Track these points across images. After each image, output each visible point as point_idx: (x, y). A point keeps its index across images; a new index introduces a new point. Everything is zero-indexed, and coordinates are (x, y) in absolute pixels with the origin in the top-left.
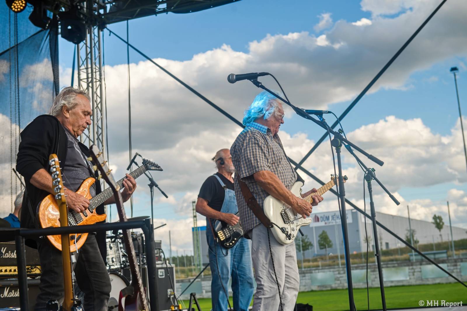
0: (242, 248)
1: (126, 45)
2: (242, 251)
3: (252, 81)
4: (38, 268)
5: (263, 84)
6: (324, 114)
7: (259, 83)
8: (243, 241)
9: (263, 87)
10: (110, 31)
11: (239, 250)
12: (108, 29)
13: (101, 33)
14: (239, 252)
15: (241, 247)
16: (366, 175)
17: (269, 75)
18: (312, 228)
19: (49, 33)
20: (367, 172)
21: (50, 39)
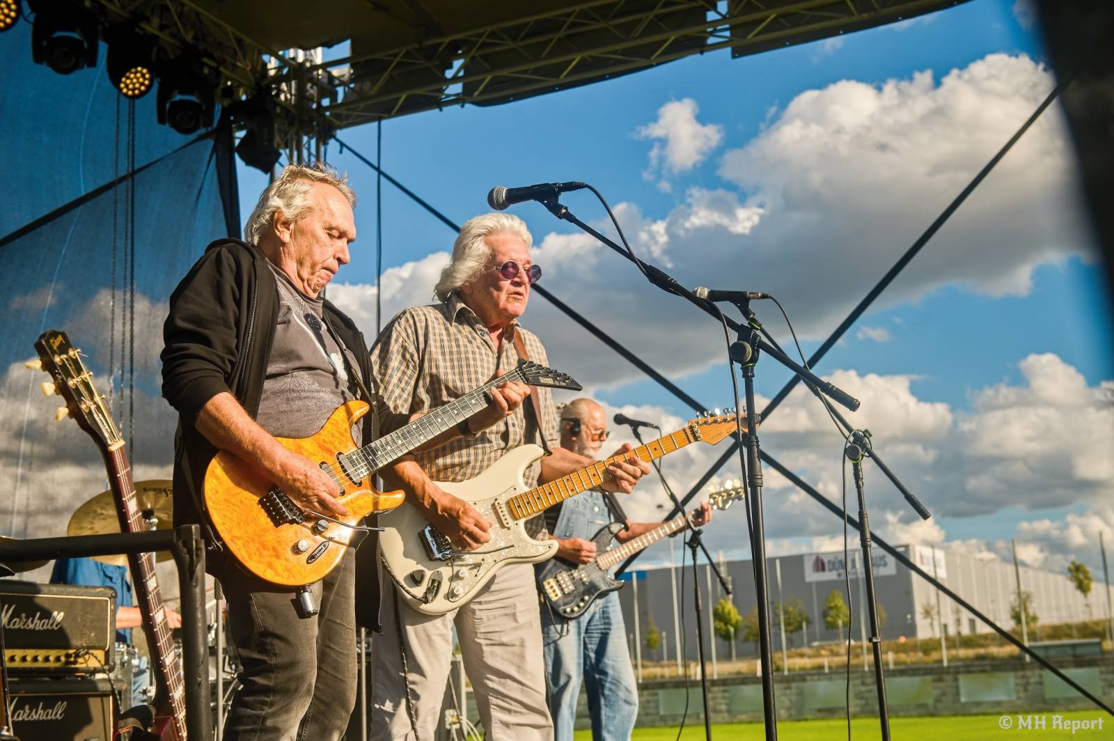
0: (607, 621)
1: (376, 173)
2: (607, 627)
3: (544, 204)
4: (92, 654)
5: (570, 211)
6: (751, 302)
7: (561, 207)
8: (609, 605)
9: (570, 218)
10: (342, 145)
11: (601, 624)
12: (337, 140)
13: (322, 148)
14: (601, 629)
15: (604, 618)
16: (849, 444)
17: (586, 189)
18: (811, 583)
19: (215, 149)
20: (851, 439)
21: (217, 161)
